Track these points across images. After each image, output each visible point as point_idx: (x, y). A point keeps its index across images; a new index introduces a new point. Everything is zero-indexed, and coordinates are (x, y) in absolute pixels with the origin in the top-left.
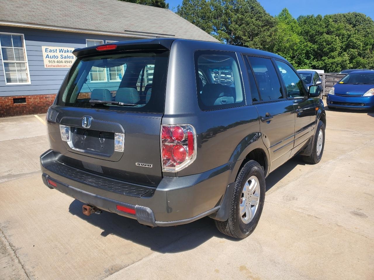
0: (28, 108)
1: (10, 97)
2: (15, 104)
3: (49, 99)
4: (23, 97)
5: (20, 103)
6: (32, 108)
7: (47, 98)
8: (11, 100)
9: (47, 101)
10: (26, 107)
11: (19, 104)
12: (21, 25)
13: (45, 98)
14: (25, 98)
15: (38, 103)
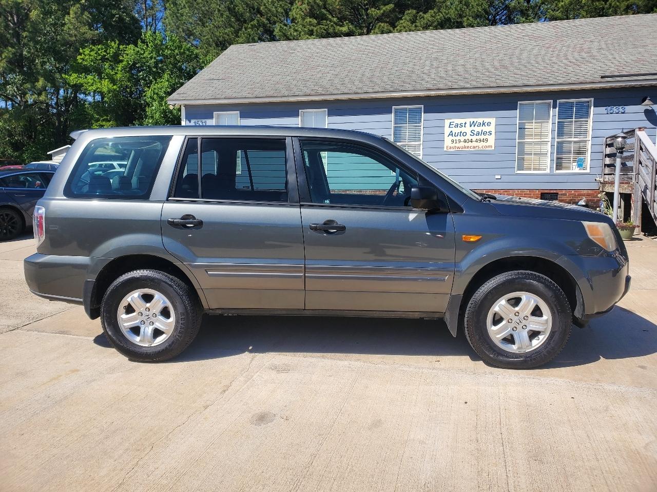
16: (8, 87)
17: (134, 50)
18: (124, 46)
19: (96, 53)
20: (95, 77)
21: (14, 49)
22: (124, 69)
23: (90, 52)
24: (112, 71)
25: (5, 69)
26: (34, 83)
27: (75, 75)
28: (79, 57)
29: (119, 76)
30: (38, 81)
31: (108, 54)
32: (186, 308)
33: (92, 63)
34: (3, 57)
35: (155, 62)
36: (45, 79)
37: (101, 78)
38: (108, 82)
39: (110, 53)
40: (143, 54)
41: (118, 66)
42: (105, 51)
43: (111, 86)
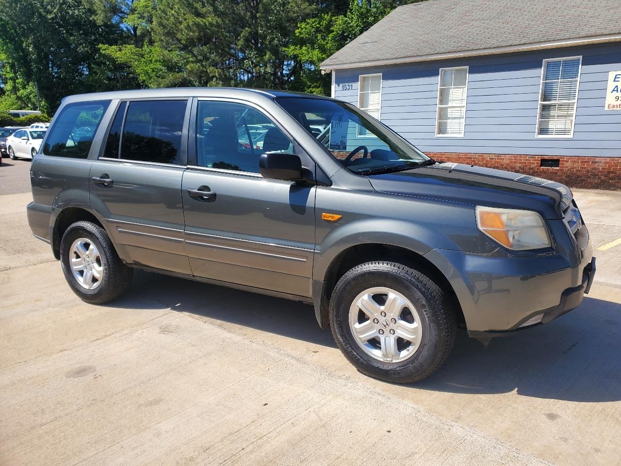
0: (559, 176)
1: (537, 156)
2: (542, 167)
3: (598, 166)
4: (555, 158)
5: (550, 168)
6: (566, 177)
7: (596, 162)
8: (538, 160)
9: (595, 169)
10: (556, 173)
11: (548, 168)
12: (571, 42)
13: (593, 162)
14: (558, 160)
15: (578, 171)
16: (245, 61)
17: (342, 20)
18: (336, 17)
19: (310, 26)
20: (309, 48)
21: (250, 29)
22: (333, 38)
23: (306, 25)
24: (324, 42)
25: (243, 46)
26: (263, 56)
27: (292, 47)
28: (297, 31)
29: (329, 45)
30: (265, 55)
31: (321, 25)
32: (107, 260)
33: (307, 36)
34: (242, 36)
35: (360, 30)
36: (271, 53)
37: (313, 49)
38: (318, 51)
39: (322, 25)
40: (349, 23)
41: (329, 36)
42: (319, 24)
43: (320, 55)
